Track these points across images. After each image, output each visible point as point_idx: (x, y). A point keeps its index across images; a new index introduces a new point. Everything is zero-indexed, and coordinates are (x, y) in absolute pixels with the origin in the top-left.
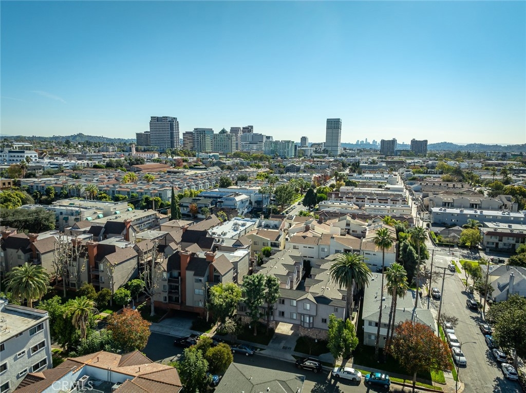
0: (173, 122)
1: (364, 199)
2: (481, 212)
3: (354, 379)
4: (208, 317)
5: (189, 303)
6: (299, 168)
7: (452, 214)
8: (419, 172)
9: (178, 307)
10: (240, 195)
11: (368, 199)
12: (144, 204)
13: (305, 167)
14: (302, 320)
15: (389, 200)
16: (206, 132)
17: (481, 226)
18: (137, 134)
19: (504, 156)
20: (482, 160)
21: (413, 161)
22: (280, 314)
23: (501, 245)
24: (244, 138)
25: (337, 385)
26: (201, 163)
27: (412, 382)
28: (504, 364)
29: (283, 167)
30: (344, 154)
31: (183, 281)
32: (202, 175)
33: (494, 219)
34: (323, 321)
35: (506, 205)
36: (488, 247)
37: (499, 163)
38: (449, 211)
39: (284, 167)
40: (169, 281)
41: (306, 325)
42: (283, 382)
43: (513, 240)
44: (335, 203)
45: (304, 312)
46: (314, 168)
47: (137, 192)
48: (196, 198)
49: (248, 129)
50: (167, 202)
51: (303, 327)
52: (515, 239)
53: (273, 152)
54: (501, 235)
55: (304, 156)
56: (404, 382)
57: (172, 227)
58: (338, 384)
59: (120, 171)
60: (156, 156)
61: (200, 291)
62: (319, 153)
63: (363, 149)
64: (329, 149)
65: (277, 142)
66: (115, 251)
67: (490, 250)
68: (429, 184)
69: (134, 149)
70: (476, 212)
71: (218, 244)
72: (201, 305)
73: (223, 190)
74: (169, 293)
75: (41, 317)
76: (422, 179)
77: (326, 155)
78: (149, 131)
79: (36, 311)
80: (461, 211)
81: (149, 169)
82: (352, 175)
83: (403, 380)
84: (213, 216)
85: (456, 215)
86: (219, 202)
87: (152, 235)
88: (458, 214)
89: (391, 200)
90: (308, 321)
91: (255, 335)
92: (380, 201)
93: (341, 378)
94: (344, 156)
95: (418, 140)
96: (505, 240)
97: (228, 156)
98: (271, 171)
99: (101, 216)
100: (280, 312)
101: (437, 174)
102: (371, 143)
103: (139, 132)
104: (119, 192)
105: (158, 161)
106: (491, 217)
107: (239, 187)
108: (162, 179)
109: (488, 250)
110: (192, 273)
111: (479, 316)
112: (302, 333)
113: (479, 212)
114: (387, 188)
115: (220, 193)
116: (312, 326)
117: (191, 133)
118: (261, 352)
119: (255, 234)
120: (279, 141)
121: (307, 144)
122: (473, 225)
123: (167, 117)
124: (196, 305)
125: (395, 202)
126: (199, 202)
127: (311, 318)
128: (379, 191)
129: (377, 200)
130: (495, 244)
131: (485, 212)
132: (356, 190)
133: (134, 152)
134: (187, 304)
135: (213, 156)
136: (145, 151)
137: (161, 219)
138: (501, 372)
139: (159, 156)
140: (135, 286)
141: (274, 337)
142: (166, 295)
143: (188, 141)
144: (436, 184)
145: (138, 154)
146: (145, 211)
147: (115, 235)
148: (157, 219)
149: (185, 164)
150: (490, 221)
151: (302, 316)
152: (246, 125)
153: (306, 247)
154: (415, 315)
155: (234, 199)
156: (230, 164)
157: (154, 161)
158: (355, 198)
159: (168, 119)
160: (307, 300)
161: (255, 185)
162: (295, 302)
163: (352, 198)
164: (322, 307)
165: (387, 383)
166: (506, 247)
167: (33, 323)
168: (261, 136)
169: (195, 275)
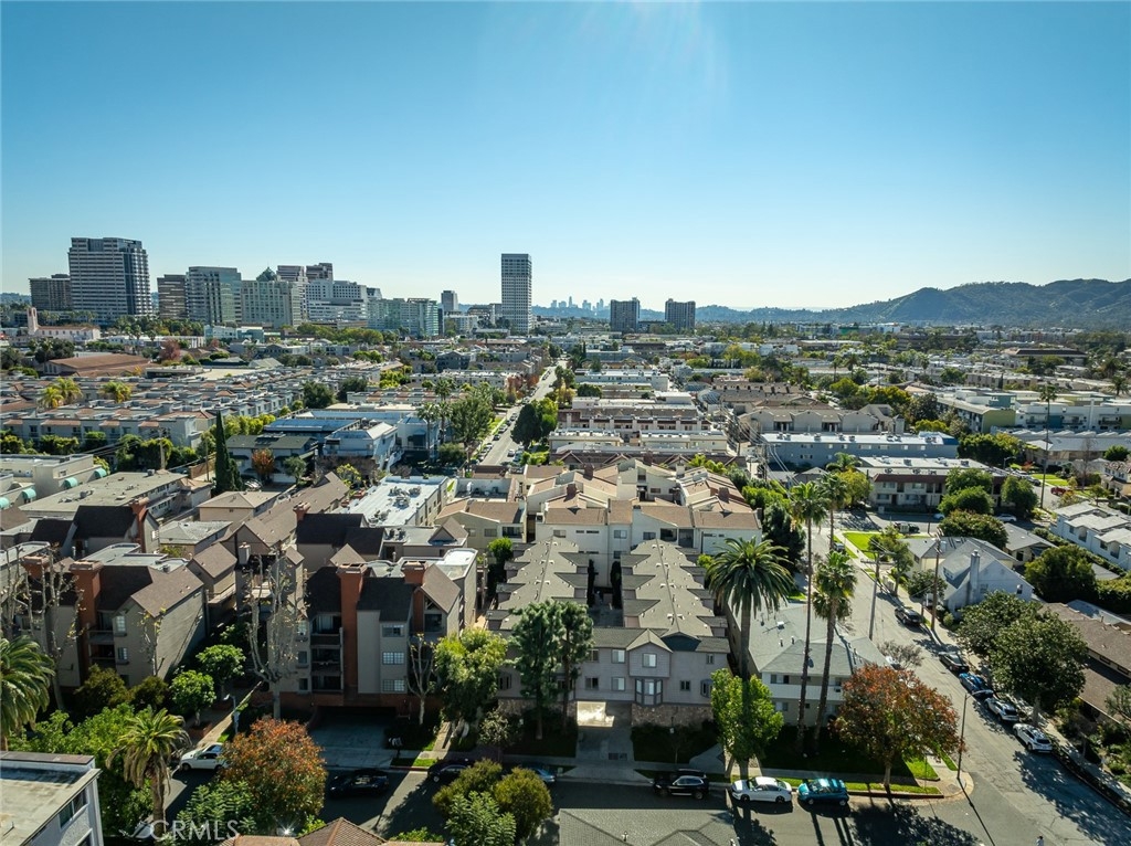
0: (133, 251)
1: (631, 421)
2: (852, 439)
3: (780, 799)
4: (422, 712)
5: (366, 685)
6: (467, 359)
7: (802, 445)
8: (700, 365)
9: (338, 701)
10: (375, 424)
11: (639, 422)
12: (128, 457)
13: (477, 357)
14: (639, 690)
15: (678, 423)
16: (220, 278)
17: (859, 465)
18: (33, 282)
19: (827, 331)
20: (794, 339)
21: (676, 343)
22: (588, 686)
23: (901, 500)
24: (313, 293)
25: (753, 818)
26: (225, 352)
27: (882, 786)
28: (1018, 726)
29: (430, 357)
30: (541, 330)
31: (352, 636)
32: (249, 381)
33: (876, 451)
34: (682, 688)
35: (882, 423)
36: (880, 505)
37: (826, 345)
38: (795, 438)
39: (433, 358)
40: (314, 640)
41: (649, 701)
42: (695, 833)
43: (922, 488)
44: (581, 434)
45: (645, 673)
46: (497, 360)
47: (102, 429)
48: (263, 434)
49: (322, 271)
50: (186, 449)
51: (642, 705)
52: (925, 485)
53: (389, 324)
54: (901, 481)
55: (458, 333)
56: (869, 788)
57: (231, 510)
58: (754, 816)
59: (21, 375)
60: (96, 335)
61: (395, 655)
62: (490, 326)
63: (571, 318)
64: (509, 317)
65: (397, 303)
66: (151, 582)
67: (885, 510)
68: (729, 388)
69: (35, 318)
70: (841, 438)
71: (392, 540)
72: (400, 686)
73: (320, 413)
74: (313, 670)
75: (78, 775)
76: (711, 379)
77: (506, 331)
78: (68, 273)
79: (58, 759)
80: (817, 438)
81: (93, 368)
82: (583, 374)
83: (865, 786)
84: (330, 476)
85: (808, 446)
86: (329, 442)
87: (193, 532)
88: (812, 445)
89: (682, 422)
90: (651, 692)
91: (540, 737)
92: (662, 425)
93: (754, 801)
94: (542, 334)
95: (678, 301)
96: (908, 488)
97: (286, 334)
98: (406, 367)
99: (31, 493)
100: (588, 680)
101: (730, 367)
102: (580, 306)
103: (37, 277)
104: (49, 430)
105: (101, 347)
106: (870, 447)
107: (355, 407)
108: (149, 392)
109: (881, 510)
110: (375, 615)
111: (928, 638)
112: (638, 719)
113: (847, 438)
114: (659, 399)
115: (324, 423)
116: (660, 700)
117: (179, 278)
118: (568, 773)
119: (463, 511)
120: (403, 300)
121: (456, 308)
122: (845, 463)
123: (115, 240)
124: (385, 690)
125: (688, 425)
126: (274, 445)
127: (659, 684)
128: (648, 405)
129: (655, 422)
130: (890, 497)
131: (859, 439)
132: (604, 403)
133: (34, 327)
134: (360, 691)
135: (249, 333)
136: (60, 323)
137: (193, 492)
138: (1017, 742)
139: (103, 335)
140: (220, 663)
141: (581, 736)
142: (307, 674)
143: (170, 298)
144: (741, 388)
145: (47, 332)
146: (150, 474)
147: (113, 539)
148: (184, 492)
149: (183, 353)
150: (869, 454)
151: (639, 683)
152: (314, 262)
153: (582, 532)
154: (851, 650)
155: (368, 436)
156: (302, 353)
157: (92, 347)
158: (612, 421)
159: (119, 245)
160: (649, 647)
161: (389, 399)
162: (621, 654)
163: (608, 421)
164: (682, 657)
165: (845, 795)
166: (913, 502)
167: (65, 793)
168: (355, 287)
169: (382, 619)
